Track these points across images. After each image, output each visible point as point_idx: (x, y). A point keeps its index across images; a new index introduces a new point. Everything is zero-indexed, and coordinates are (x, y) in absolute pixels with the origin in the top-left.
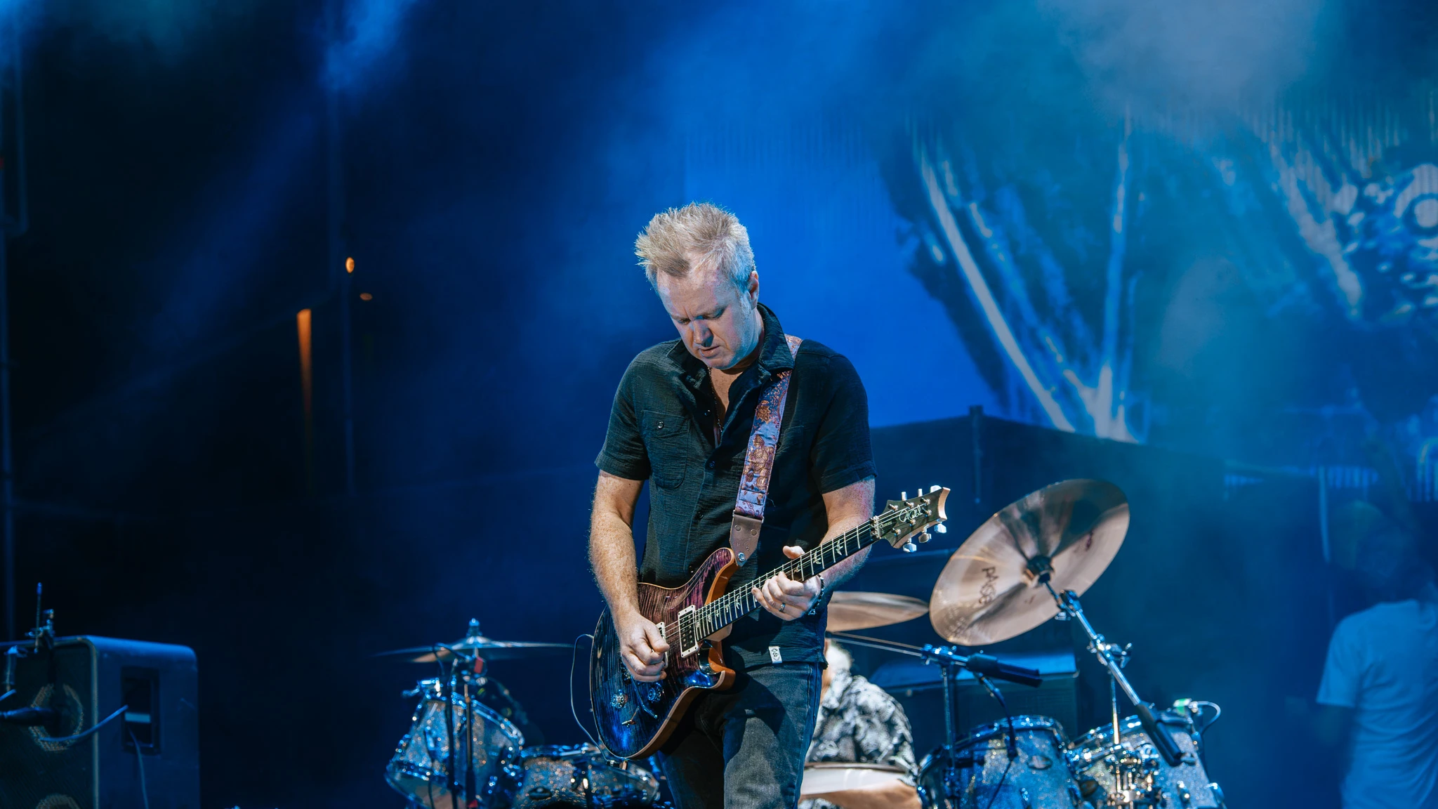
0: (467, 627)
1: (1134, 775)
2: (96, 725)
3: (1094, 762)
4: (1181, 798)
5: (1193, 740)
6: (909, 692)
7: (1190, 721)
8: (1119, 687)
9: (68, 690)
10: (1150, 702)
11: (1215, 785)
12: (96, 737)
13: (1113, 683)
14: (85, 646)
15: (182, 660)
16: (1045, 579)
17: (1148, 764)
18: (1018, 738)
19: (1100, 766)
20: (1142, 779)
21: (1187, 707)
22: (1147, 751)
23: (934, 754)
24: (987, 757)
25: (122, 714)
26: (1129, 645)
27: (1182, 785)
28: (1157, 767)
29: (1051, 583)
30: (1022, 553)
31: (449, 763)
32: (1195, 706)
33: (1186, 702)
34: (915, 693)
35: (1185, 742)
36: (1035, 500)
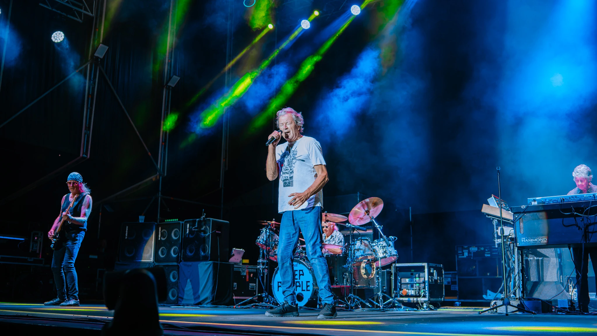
0: (273, 220)
1: (382, 248)
2: (211, 232)
3: (375, 245)
4: (390, 252)
5: (392, 243)
6: (346, 235)
7: (392, 239)
8: (380, 233)
9: (208, 227)
10: (385, 235)
11: (396, 251)
12: (211, 234)
13: (379, 233)
14: (210, 220)
15: (227, 223)
16: (368, 214)
17: (385, 246)
18: (363, 241)
19: (376, 246)
20: (384, 249)
21: (391, 238)
22: (384, 244)
23: (348, 243)
24: (357, 244)
25: (216, 231)
26: (382, 226)
27: (390, 250)
28: (386, 247)
29: (369, 215)
30: (365, 210)
31: (266, 241)
32: (393, 237)
33: (391, 237)
34: (347, 235)
35: (391, 243)
36: (367, 200)
